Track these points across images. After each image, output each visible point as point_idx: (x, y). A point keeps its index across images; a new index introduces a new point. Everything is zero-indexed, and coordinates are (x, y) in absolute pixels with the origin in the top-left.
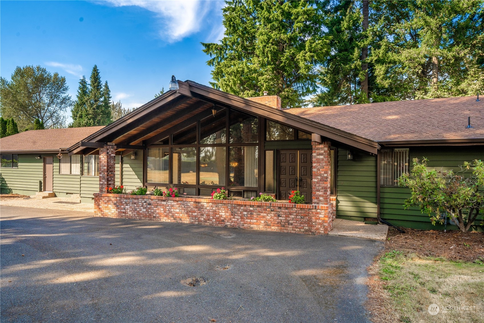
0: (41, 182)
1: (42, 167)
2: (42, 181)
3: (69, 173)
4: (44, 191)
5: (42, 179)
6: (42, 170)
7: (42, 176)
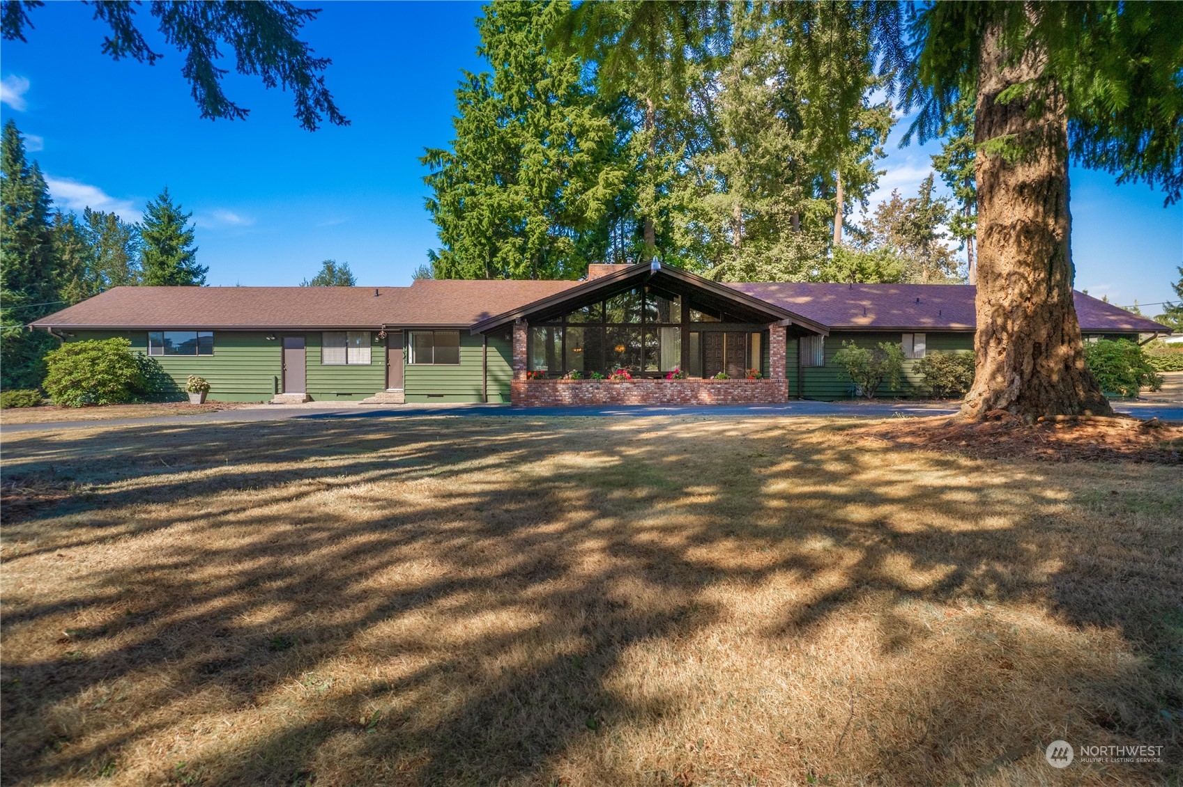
0: (276, 380)
1: (280, 354)
2: (279, 377)
3: (344, 363)
4: (284, 392)
5: (279, 374)
6: (280, 359)
7: (280, 368)
